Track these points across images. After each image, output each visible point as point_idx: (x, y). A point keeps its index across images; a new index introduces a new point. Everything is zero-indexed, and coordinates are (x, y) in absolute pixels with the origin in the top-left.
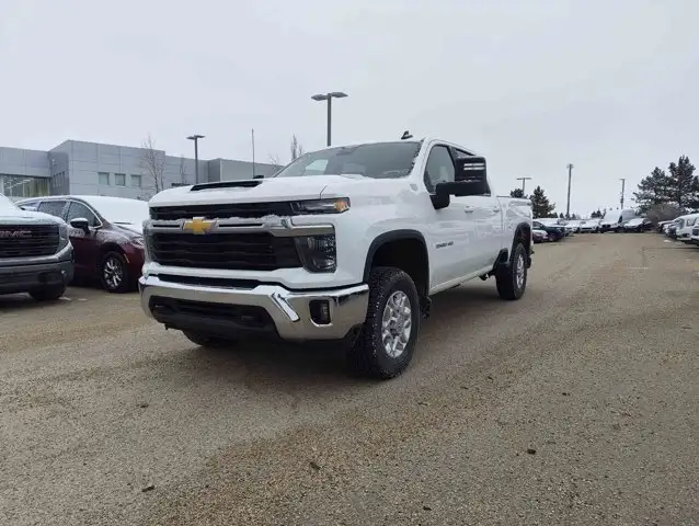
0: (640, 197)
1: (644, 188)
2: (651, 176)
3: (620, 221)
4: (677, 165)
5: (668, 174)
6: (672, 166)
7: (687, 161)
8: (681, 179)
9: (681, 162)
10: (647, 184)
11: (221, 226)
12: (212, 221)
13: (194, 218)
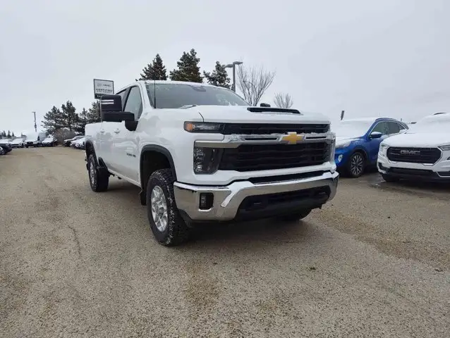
0: (47, 124)
1: (48, 119)
2: (51, 111)
3: (39, 140)
4: (66, 106)
5: (61, 111)
6: (63, 107)
7: (71, 104)
8: (69, 115)
9: (68, 104)
10: (50, 116)
11: (307, 138)
12: (302, 135)
13: (289, 133)
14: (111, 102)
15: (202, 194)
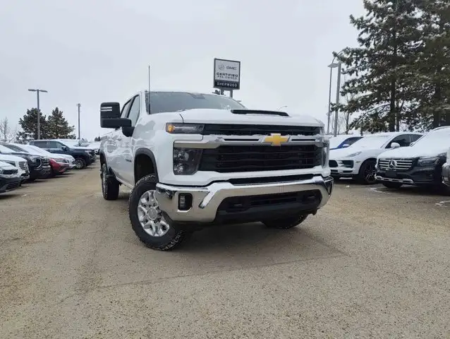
11: (293, 140)
12: (287, 137)
13: (272, 134)
14: (109, 109)
15: (181, 195)
